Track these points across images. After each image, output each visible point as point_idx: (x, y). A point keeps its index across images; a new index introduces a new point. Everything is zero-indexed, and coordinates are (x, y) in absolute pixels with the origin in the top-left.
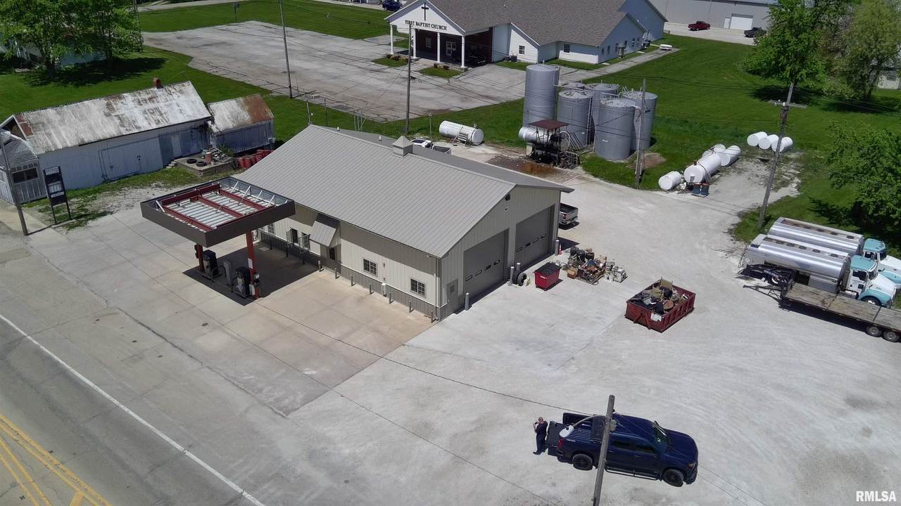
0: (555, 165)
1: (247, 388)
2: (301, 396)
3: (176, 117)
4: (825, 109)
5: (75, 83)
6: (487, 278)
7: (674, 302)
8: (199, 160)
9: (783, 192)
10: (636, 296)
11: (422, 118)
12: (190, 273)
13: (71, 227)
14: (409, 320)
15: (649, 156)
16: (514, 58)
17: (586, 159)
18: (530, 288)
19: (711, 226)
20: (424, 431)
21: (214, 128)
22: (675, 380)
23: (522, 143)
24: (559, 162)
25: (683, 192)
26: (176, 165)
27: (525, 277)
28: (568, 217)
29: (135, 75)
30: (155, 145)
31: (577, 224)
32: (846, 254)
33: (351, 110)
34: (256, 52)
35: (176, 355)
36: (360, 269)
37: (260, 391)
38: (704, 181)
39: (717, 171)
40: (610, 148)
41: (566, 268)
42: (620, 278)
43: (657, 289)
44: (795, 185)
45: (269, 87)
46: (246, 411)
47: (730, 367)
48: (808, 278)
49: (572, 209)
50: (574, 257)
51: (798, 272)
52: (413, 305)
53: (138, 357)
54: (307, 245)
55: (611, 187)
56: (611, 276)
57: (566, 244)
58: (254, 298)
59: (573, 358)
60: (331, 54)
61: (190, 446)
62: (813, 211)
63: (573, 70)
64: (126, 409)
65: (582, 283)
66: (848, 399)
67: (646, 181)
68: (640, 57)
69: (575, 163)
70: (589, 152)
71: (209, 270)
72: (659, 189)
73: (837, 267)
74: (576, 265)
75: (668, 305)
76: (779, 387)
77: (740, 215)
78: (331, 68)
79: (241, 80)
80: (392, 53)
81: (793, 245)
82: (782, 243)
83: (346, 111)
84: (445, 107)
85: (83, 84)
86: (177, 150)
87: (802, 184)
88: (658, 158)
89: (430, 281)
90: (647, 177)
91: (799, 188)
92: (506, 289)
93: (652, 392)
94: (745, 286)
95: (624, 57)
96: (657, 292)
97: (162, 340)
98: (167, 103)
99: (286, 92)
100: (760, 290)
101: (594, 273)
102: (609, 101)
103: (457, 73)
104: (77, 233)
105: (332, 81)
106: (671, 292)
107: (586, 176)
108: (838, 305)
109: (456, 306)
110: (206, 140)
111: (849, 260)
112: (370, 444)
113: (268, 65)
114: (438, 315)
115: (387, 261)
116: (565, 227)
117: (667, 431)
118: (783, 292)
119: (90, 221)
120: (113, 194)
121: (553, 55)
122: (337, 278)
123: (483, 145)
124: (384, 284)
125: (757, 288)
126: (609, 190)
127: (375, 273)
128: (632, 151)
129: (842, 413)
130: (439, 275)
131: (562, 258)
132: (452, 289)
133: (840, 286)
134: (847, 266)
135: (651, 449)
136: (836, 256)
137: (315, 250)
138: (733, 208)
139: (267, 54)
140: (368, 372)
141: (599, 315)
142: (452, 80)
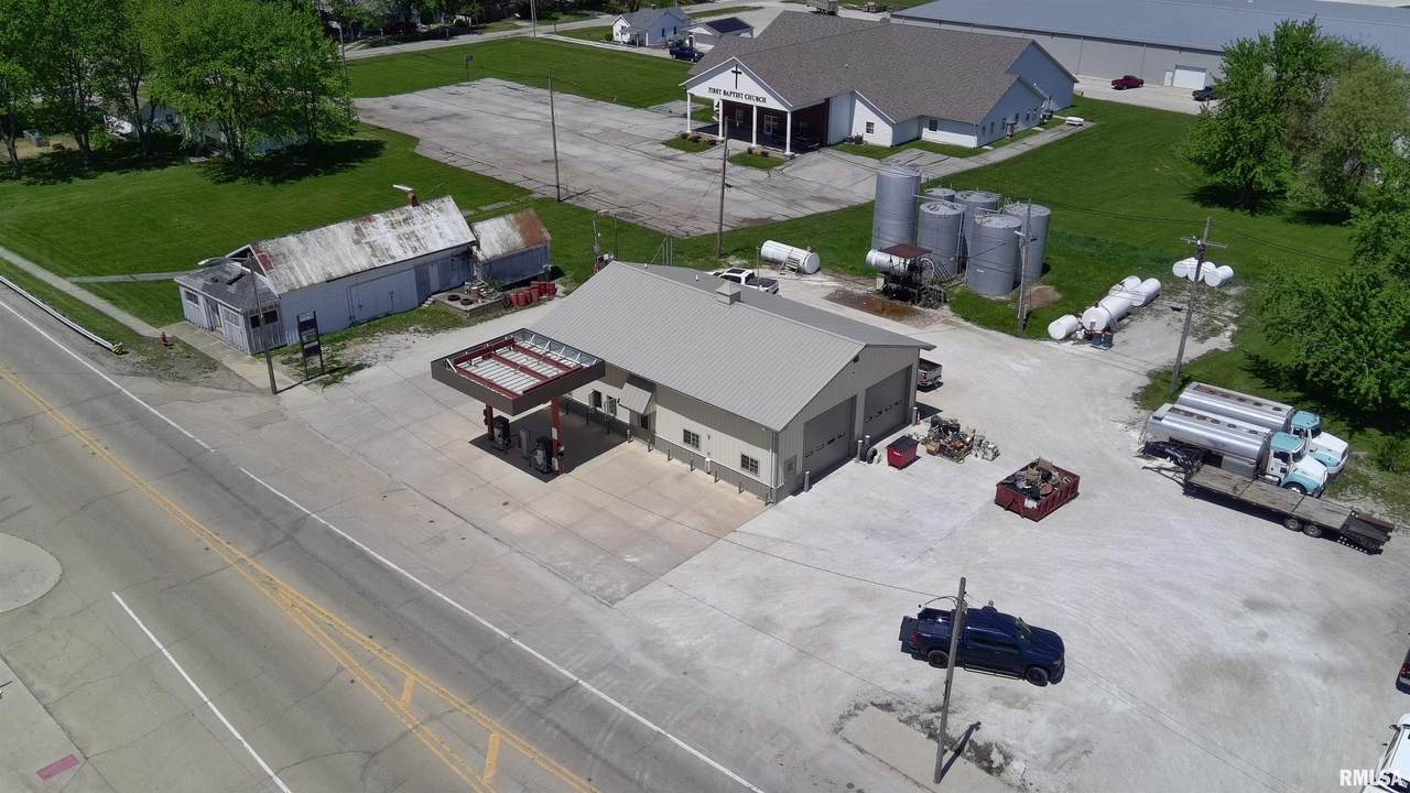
0: (913, 303)
1: (562, 575)
2: (625, 585)
3: (436, 243)
4: (1289, 221)
5: (271, 178)
6: (830, 454)
7: (1054, 486)
8: (463, 296)
9: (1213, 343)
10: (1007, 479)
11: (735, 230)
12: (477, 442)
13: (327, 384)
14: (737, 502)
15: (1038, 290)
16: (859, 140)
17: (957, 296)
18: (881, 466)
19: (1111, 390)
20: (763, 624)
21: (479, 255)
22: (1047, 576)
23: (871, 272)
24: (919, 300)
25: (1080, 342)
26: (434, 302)
27: (875, 453)
28: (930, 377)
29: (347, 167)
30: (410, 279)
31: (940, 384)
32: (1267, 431)
33: (641, 219)
34: (504, 130)
35: (480, 536)
36: (679, 440)
37: (580, 578)
38: (1108, 329)
39: (1128, 314)
40: (987, 281)
41: (925, 442)
42: (991, 455)
43: (1034, 471)
44: (1228, 334)
45: (529, 185)
46: (568, 599)
47: (1114, 562)
48: (1221, 458)
49: (934, 366)
50: (935, 429)
51: (1210, 451)
52: (743, 484)
53: (439, 540)
54: (613, 409)
55: (986, 335)
56: (980, 454)
57: (926, 411)
58: (557, 474)
59: (931, 550)
60: (607, 131)
61: (515, 634)
62: (1246, 370)
63: (941, 157)
64: (440, 595)
65: (945, 461)
66: (1247, 601)
67: (1032, 326)
68: (1037, 136)
69: (940, 301)
70: (958, 287)
71: (501, 439)
72: (1049, 337)
73: (1255, 446)
74: (936, 439)
75: (1045, 489)
76: (1168, 585)
77: (1150, 375)
78: (606, 155)
79: (488, 173)
80: (689, 131)
81: (1204, 418)
82: (1191, 414)
83: (633, 221)
84: (766, 215)
85: (282, 181)
86: (435, 284)
87: (1237, 332)
88: (1051, 293)
89: (765, 458)
90: (1034, 322)
91: (1233, 339)
92: (853, 467)
93: (1021, 588)
94: (1145, 468)
95: (1014, 137)
96: (1033, 474)
97: (461, 521)
98: (425, 225)
99: (551, 193)
100: (1163, 472)
101: (959, 449)
102: (987, 219)
103: (779, 162)
104: (332, 390)
105: (611, 174)
106: (1050, 475)
107: (954, 319)
108: (1254, 493)
109: (793, 487)
110: (469, 270)
111: (1269, 437)
112: (705, 637)
113: (520, 150)
114: (772, 497)
115: (713, 432)
116: (925, 388)
117: (1032, 628)
118: (1189, 476)
119: (346, 377)
120: (365, 341)
121: (914, 135)
122: (650, 450)
123: (820, 273)
124: (708, 460)
125: (1159, 469)
126: (983, 338)
127: (697, 446)
128: (1016, 284)
129: (1237, 615)
130: (776, 450)
131: (920, 430)
132: (790, 466)
133: (1259, 470)
134: (1266, 447)
135: (1014, 646)
136: (1256, 432)
137: (623, 416)
138: (1142, 365)
139: (516, 133)
140: (695, 561)
141: (962, 500)
142: (772, 172)
